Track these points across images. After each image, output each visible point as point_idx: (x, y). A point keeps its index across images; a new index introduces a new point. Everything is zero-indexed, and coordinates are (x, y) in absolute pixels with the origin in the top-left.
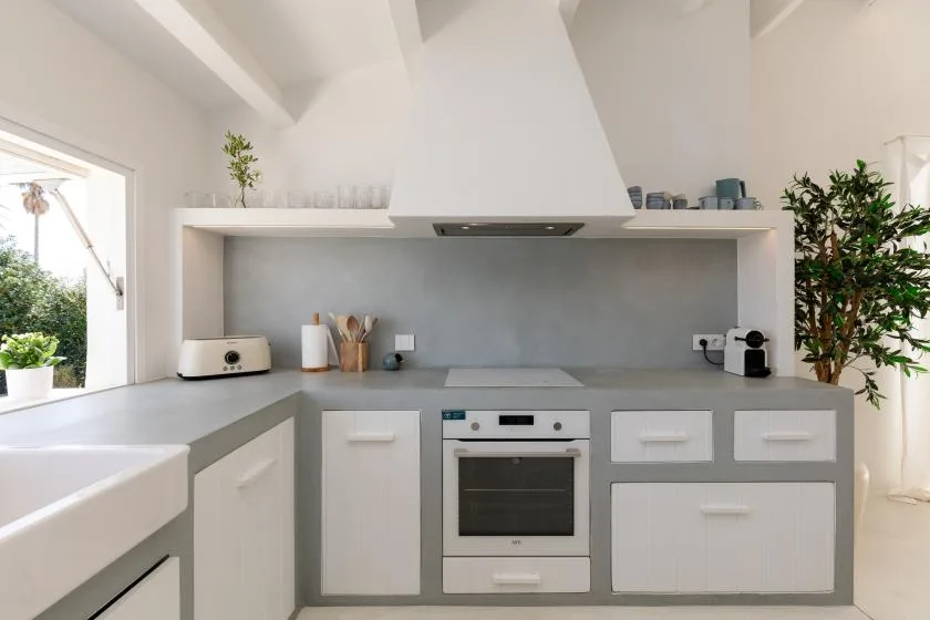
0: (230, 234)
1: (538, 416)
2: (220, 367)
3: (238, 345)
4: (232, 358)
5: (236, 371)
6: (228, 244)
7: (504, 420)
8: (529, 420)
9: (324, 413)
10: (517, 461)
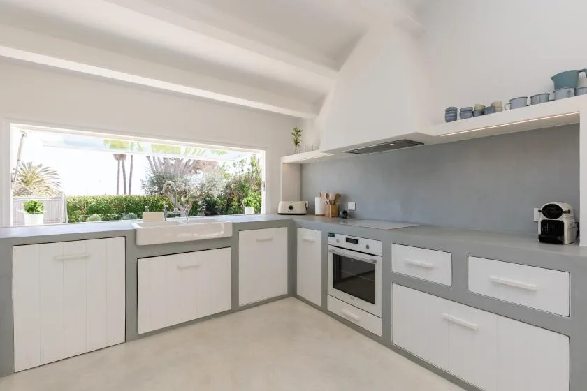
0: (302, 162)
1: (360, 240)
2: (287, 211)
3: (294, 204)
4: (291, 208)
5: (292, 213)
6: (301, 167)
7: (348, 240)
8: (357, 242)
9: (299, 228)
10: (352, 261)
